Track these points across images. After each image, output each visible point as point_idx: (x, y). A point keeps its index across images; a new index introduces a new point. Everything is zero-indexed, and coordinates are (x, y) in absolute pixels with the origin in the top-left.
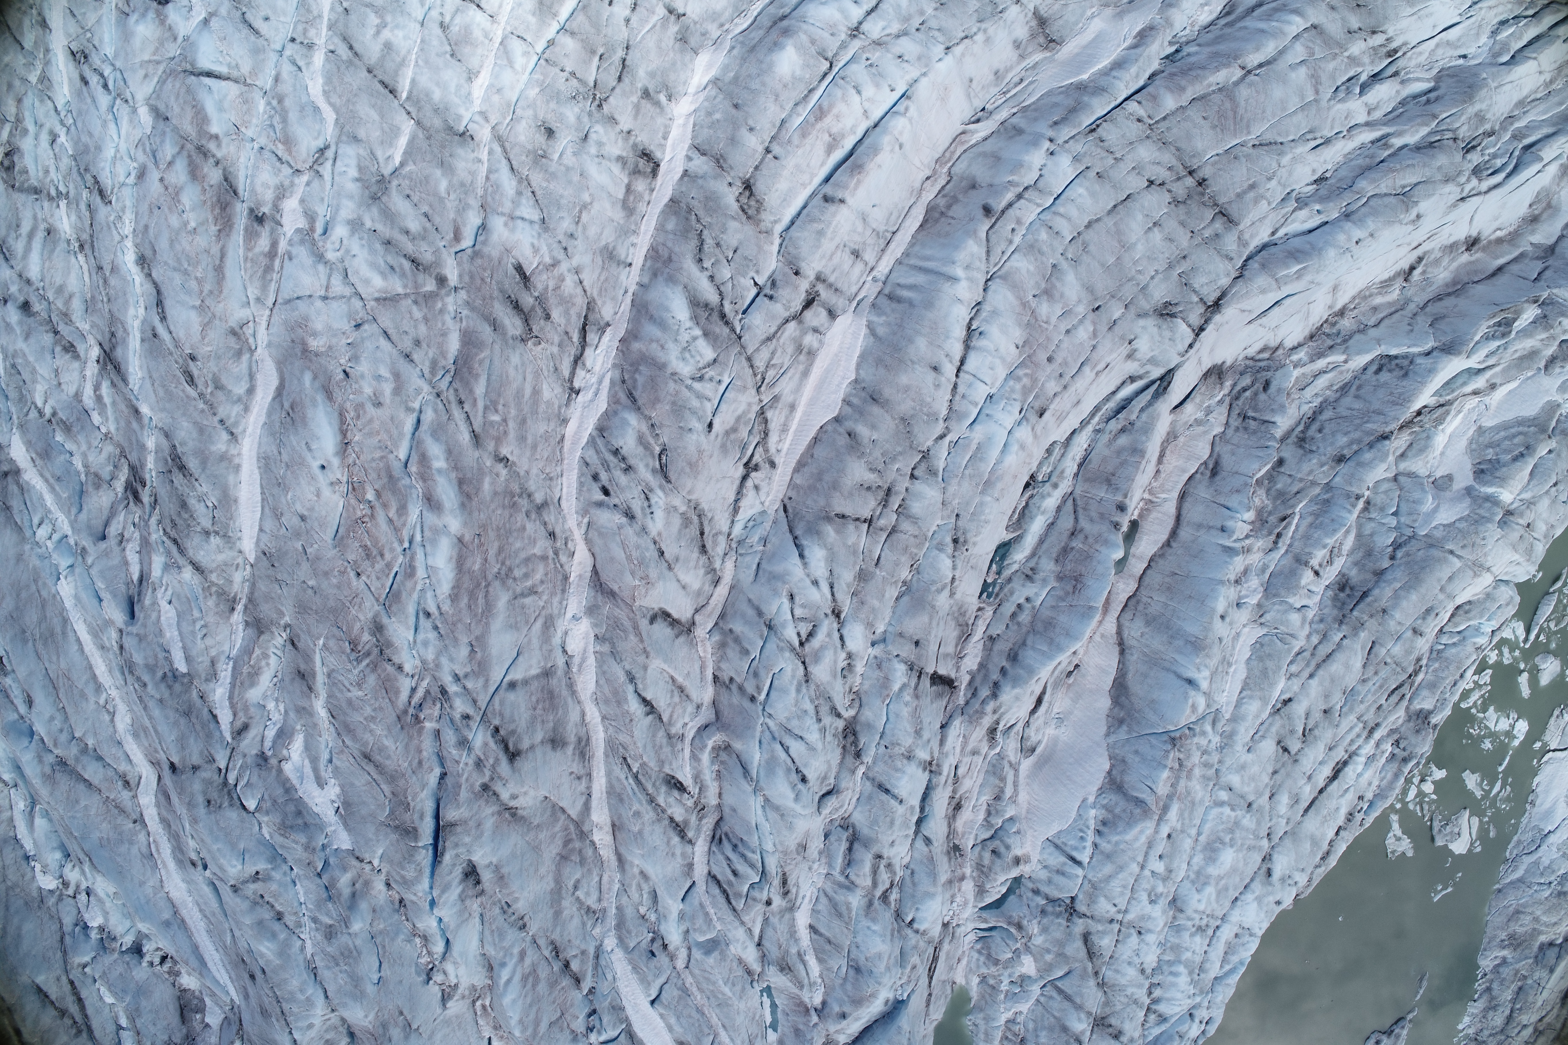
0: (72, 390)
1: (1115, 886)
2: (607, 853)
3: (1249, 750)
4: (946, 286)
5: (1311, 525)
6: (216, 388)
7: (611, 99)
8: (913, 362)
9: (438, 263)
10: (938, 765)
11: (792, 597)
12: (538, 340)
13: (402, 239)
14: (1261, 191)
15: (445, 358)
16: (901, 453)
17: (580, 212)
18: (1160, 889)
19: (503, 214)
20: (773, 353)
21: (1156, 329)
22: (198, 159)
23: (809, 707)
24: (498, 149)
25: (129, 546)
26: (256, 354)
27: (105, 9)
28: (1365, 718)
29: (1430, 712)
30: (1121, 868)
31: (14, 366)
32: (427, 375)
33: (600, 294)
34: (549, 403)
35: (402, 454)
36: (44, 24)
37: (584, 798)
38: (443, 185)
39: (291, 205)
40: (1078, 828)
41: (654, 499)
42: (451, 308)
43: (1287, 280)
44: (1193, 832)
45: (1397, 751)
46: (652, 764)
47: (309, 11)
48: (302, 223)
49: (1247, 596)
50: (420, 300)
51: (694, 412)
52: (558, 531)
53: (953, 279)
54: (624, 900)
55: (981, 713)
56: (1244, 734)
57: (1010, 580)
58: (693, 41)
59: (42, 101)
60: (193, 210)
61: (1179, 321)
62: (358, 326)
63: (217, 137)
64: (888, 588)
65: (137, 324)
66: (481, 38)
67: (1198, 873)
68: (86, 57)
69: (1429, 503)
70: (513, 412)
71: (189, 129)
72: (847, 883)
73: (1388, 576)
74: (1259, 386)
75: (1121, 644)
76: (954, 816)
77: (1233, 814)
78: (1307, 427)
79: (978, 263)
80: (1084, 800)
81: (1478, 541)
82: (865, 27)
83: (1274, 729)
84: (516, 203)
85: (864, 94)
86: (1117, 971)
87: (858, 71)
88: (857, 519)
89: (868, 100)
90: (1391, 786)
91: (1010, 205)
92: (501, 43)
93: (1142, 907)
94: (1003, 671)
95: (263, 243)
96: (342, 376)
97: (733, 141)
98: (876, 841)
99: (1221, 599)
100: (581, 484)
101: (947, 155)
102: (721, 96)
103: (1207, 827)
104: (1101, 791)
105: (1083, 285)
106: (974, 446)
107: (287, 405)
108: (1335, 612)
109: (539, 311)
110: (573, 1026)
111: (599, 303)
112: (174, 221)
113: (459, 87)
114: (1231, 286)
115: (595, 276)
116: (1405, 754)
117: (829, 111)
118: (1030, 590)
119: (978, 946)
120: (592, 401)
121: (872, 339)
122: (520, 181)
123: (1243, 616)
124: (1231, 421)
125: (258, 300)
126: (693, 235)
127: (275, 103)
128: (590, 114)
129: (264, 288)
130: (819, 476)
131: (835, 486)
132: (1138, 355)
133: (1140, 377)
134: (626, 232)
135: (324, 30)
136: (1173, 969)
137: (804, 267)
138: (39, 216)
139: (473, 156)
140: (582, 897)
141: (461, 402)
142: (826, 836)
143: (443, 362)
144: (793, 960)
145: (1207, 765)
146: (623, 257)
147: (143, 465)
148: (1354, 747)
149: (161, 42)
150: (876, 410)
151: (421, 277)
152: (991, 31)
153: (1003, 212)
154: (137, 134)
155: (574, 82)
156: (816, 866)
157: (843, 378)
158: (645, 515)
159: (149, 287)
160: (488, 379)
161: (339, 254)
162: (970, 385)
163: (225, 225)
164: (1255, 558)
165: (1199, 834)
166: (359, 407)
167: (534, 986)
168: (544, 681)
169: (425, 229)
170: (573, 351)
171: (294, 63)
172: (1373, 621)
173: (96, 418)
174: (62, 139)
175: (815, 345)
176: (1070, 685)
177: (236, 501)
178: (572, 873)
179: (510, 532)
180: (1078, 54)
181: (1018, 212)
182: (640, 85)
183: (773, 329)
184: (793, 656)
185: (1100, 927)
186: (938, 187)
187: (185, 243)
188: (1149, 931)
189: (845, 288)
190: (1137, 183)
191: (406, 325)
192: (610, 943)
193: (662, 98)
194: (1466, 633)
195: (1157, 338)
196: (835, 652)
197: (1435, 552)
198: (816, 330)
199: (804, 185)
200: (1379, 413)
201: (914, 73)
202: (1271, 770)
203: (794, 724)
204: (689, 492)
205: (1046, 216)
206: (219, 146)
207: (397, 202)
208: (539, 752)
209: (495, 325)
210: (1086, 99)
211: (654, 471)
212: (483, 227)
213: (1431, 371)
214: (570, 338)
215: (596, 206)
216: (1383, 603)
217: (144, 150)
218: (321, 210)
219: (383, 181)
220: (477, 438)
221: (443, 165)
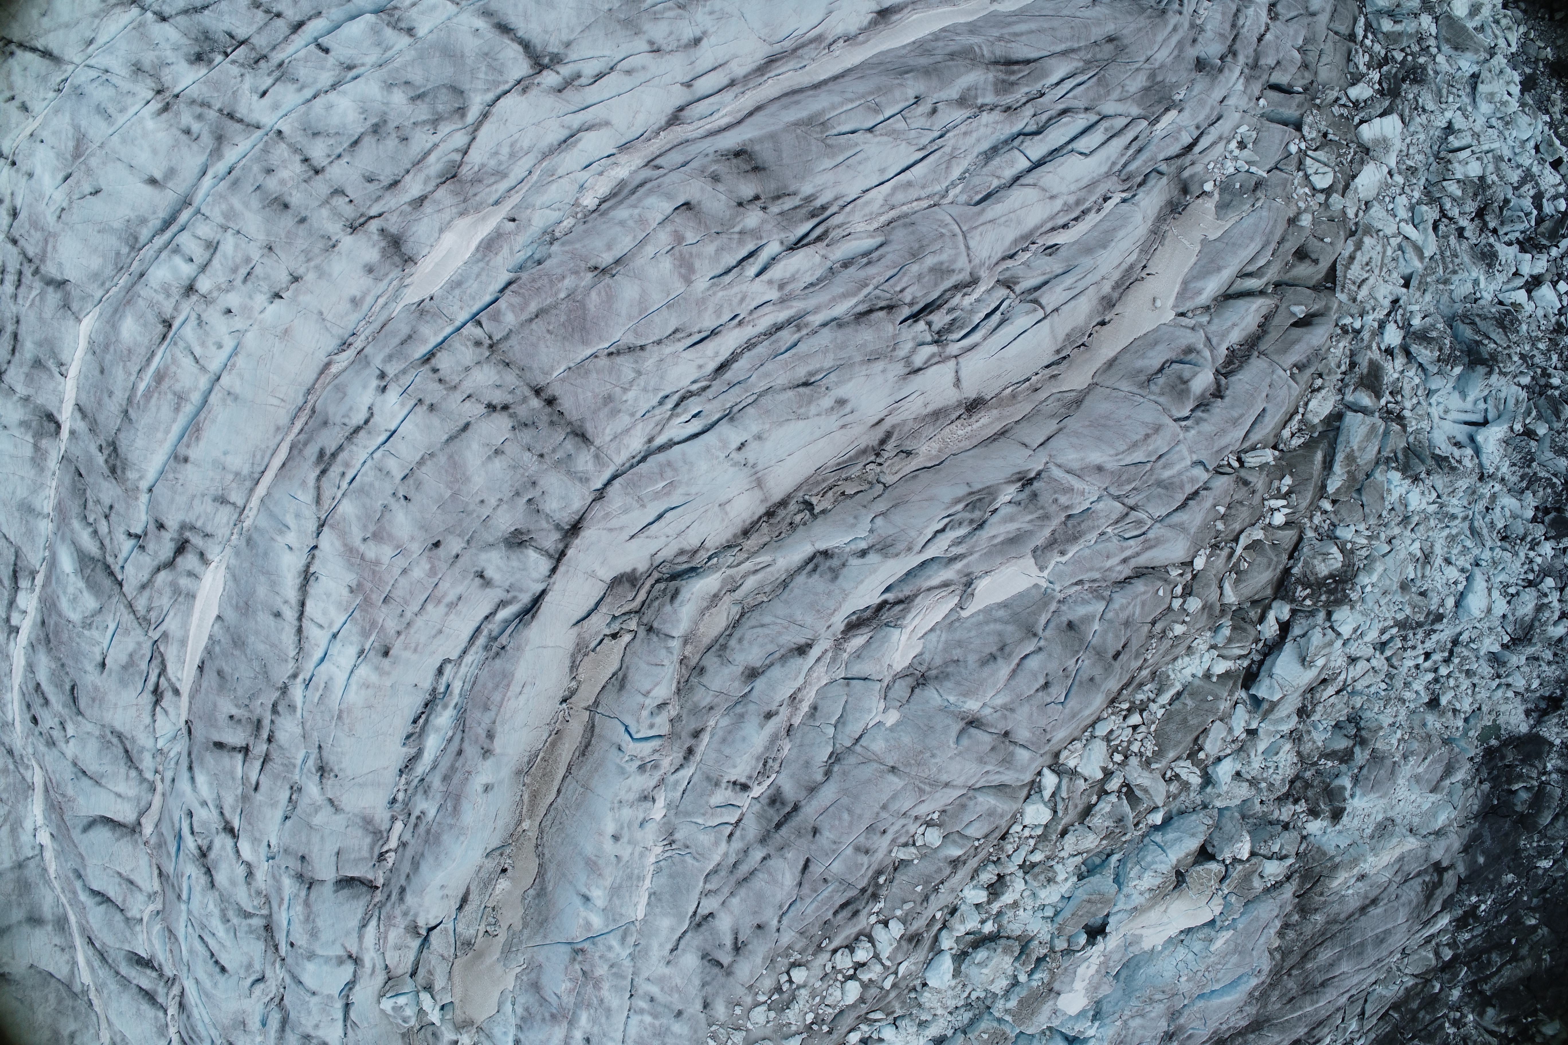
3: (668, 963)
4: (281, 536)
5: (723, 742)
7: (8, 373)
8: (258, 609)
10: (360, 959)
11: (191, 814)
14: (619, 403)
16: (261, 690)
20: (152, 600)
21: (505, 560)
23: (216, 911)
33: (24, 543)
37: (70, 966)
44: (616, 1036)
46: (114, 943)
51: (86, 655)
52: (13, 750)
53: (286, 527)
55: (392, 914)
56: (658, 949)
58: (75, 307)
61: (532, 549)
64: (269, 811)
73: (821, 793)
77: (657, 1022)
79: (306, 512)
82: (197, 285)
83: (695, 944)
88: (233, 749)
91: (340, 449)
94: (408, 876)
97: (100, 404)
98: (301, 1023)
99: (609, 820)
100: (22, 712)
102: (94, 360)
103: (633, 1032)
105: (416, 524)
106: (322, 685)
111: (24, 550)
114: (589, 509)
115: (16, 528)
131: (212, 719)
132: (497, 584)
133: (510, 603)
134: (37, 487)
137: (166, 521)
145: (617, 977)
146: (38, 510)
157: (211, 615)
162: (313, 631)
165: (625, 1038)
170: (7, 595)
172: (802, 841)
175: (193, 587)
181: (347, 456)
182: (31, 357)
183: (146, 578)
190: (475, 409)
195: (506, 569)
196: (231, 864)
198: (191, 575)
202: (699, 983)
204: (100, 720)
211: (66, 704)
216: (813, 822)
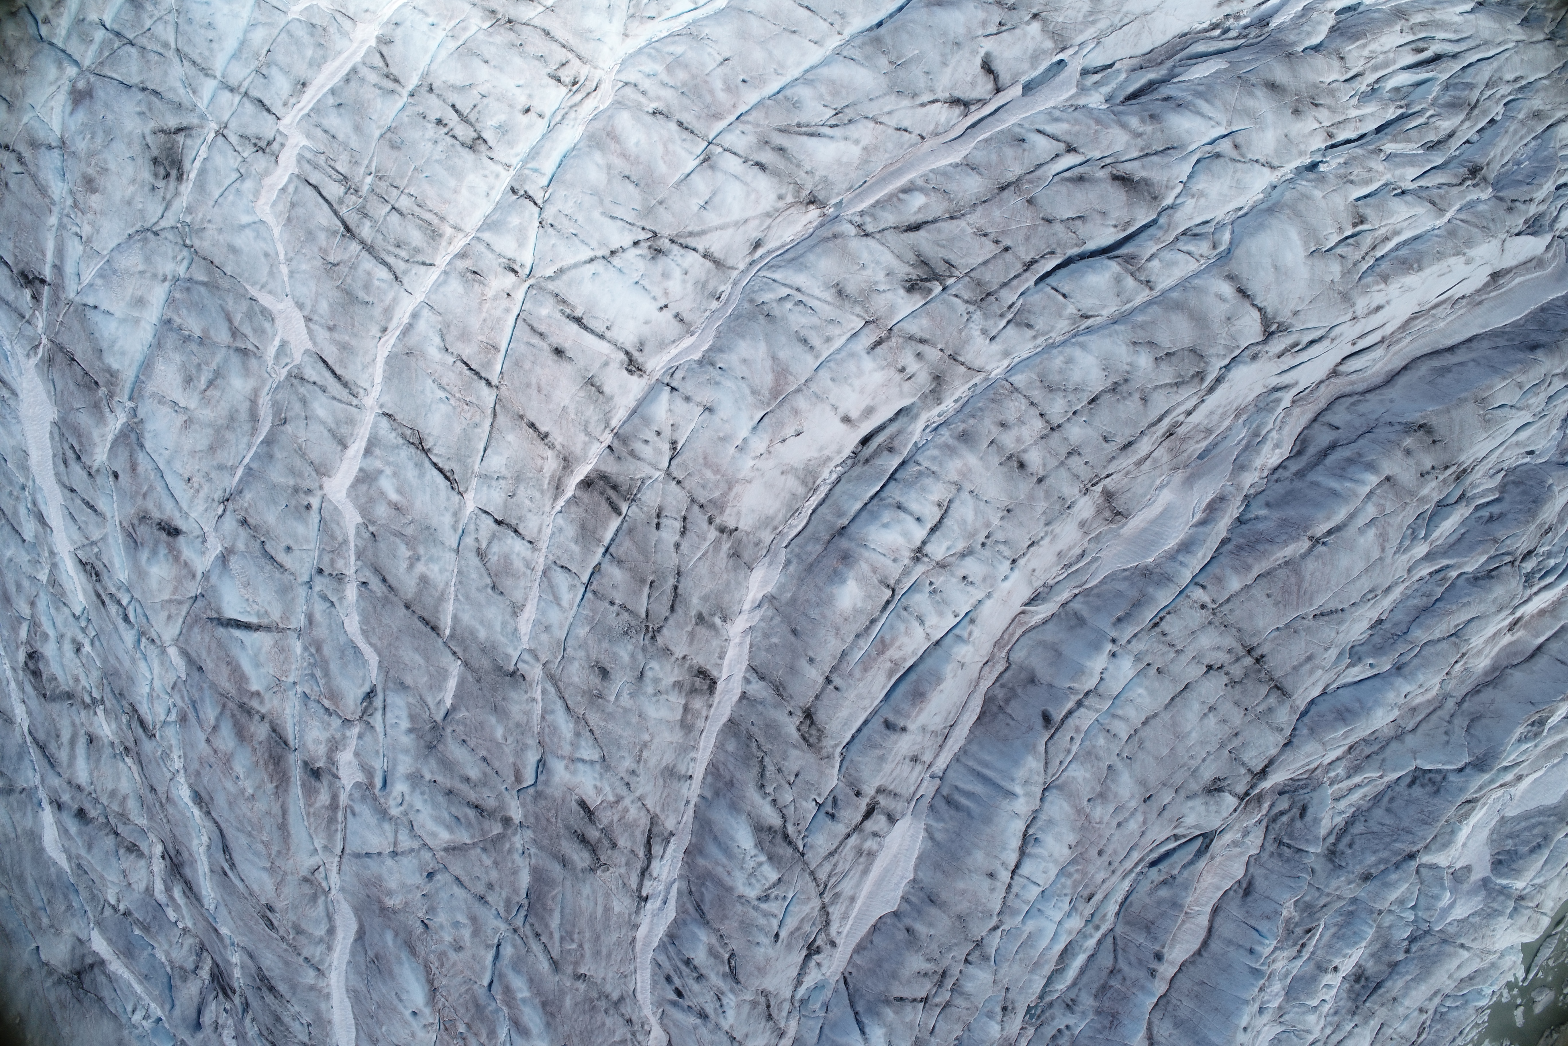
0: (142, 886)
4: (1005, 803)
5: (1333, 936)
6: (298, 933)
7: (665, 631)
8: (970, 871)
9: (502, 807)
12: (606, 867)
13: (464, 788)
14: (1317, 661)
15: (518, 894)
17: (641, 751)
19: (563, 757)
20: (835, 865)
21: (1203, 804)
22: (243, 718)
24: (552, 690)
25: (225, 1033)
26: (331, 896)
27: (109, 528)
31: (79, 866)
32: (502, 914)
33: (663, 810)
34: (620, 914)
35: (486, 983)
36: (41, 518)
38: (499, 732)
39: (345, 757)
41: (725, 1001)
42: (518, 846)
43: (1335, 741)
47: (333, 537)
48: (360, 777)
49: (1269, 1002)
50: (489, 846)
51: (760, 929)
52: (634, 1018)
53: (1012, 795)
57: (1051, 1005)
58: (746, 556)
59: (57, 609)
60: (247, 777)
61: (1227, 794)
62: (430, 875)
63: (258, 694)
65: (202, 849)
66: (523, 569)
68: (97, 575)
69: (1446, 898)
70: (587, 935)
71: (226, 685)
73: (1401, 969)
74: (1295, 812)
75: (1151, 1039)
78: (1338, 839)
79: (1036, 778)
81: (1488, 933)
82: (928, 549)
84: (575, 745)
85: (927, 624)
87: (921, 601)
88: (915, 1000)
89: (931, 627)
91: (1070, 713)
92: (545, 572)
95: (324, 798)
96: (421, 929)
97: (792, 669)
100: (654, 983)
101: (1006, 637)
102: (778, 619)
106: (1025, 936)
107: (371, 954)
108: (1350, 1004)
109: (606, 843)
111: (662, 818)
112: (229, 785)
113: (504, 624)
114: (1279, 754)
117: (891, 645)
118: (1070, 1020)
120: (661, 909)
121: (930, 843)
122: (577, 720)
124: (1267, 845)
125: (325, 847)
126: (754, 763)
127: (313, 651)
128: (644, 649)
129: (330, 837)
130: (879, 962)
131: (894, 976)
134: (686, 749)
135: (353, 558)
137: (865, 788)
138: (77, 722)
139: (526, 696)
141: (538, 935)
143: (517, 899)
146: (683, 772)
147: (230, 976)
149: (179, 581)
150: (933, 911)
151: (486, 824)
152: (1058, 530)
153: (1063, 721)
154: (171, 678)
155: (625, 615)
157: (902, 878)
158: (717, 1015)
159: (210, 825)
160: (562, 912)
161: (402, 809)
162: (1024, 887)
163: (282, 781)
164: (1279, 967)
166: (442, 956)
169: (485, 774)
170: (639, 865)
171: (325, 598)
172: (1383, 1008)
173: (172, 915)
174: (87, 648)
175: (875, 847)
177: (330, 1022)
179: (592, 1031)
180: (1144, 530)
181: (1077, 722)
182: (693, 613)
183: (835, 846)
186: (996, 674)
187: (244, 808)
189: (904, 792)
190: (1196, 671)
191: (477, 871)
193: (717, 621)
194: (1469, 996)
195: (1204, 813)
197: (1447, 947)
198: (875, 834)
200: (1408, 831)
201: (979, 595)
205: (1103, 720)
206: (262, 702)
207: (456, 751)
209: (564, 862)
210: (1151, 590)
211: (724, 975)
212: (541, 763)
213: (1461, 790)
214: (636, 856)
215: (656, 741)
216: (1394, 993)
217: (182, 698)
218: (379, 765)
219: (435, 727)
220: (555, 965)
221: (497, 710)
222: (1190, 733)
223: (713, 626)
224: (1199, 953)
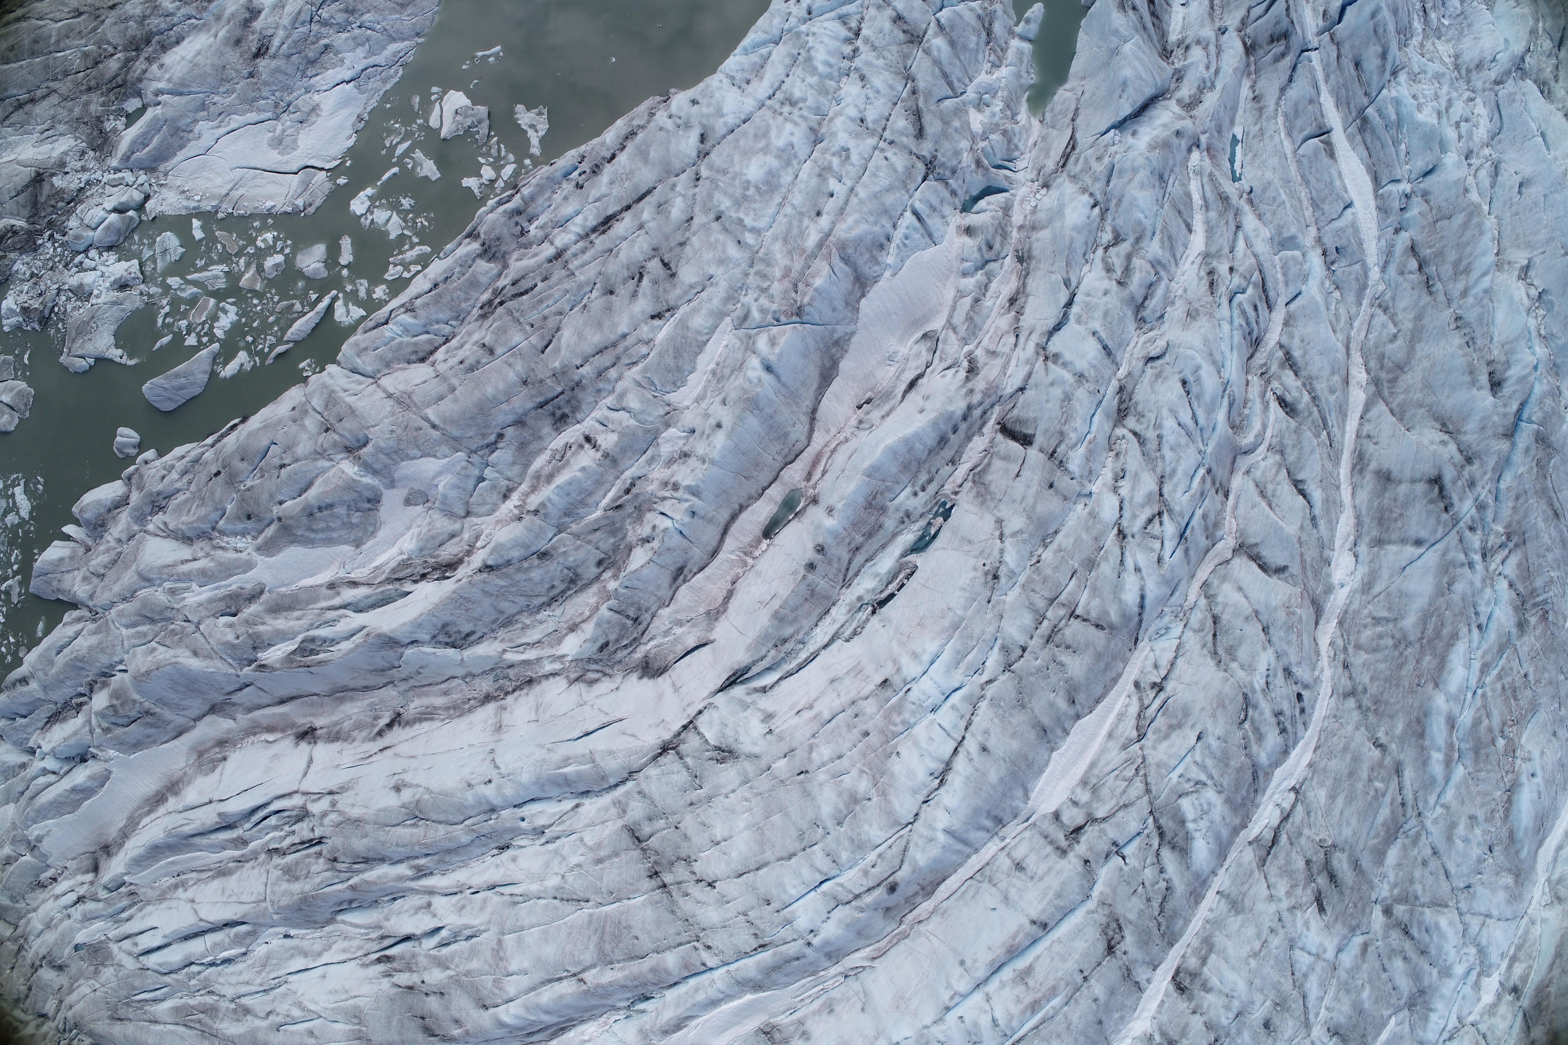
1: (884, 179)
2: (1357, 358)
3: (711, 278)
4: (957, 825)
5: (590, 494)
9: (1387, 928)
10: (1038, 354)
11: (1159, 560)
12: (1321, 844)
13: (1411, 954)
15: (1404, 845)
16: (1031, 674)
17: (1260, 951)
18: (835, 161)
19: (1324, 960)
21: (742, 739)
23: (1166, 451)
24: (1311, 1017)
26: (1547, 878)
28: (564, 273)
29: (480, 256)
30: (876, 196)
32: (1424, 834)
33: (1251, 873)
34: (1322, 785)
35: (1460, 769)
37: (1368, 417)
38: (1365, 994)
39: (1488, 999)
40: (906, 248)
41: (1263, 682)
43: (580, 759)
44: (788, 209)
45: (525, 224)
46: (1309, 434)
48: (1485, 982)
49: (680, 438)
50: (1412, 899)
51: (1213, 755)
52: (1341, 669)
53: (948, 832)
54: (1353, 311)
55: (986, 394)
56: (715, 296)
57: (921, 516)
62: (1468, 888)
64: (1070, 547)
67: (788, 164)
69: (443, 483)
70: (1360, 786)
72: (1159, 268)
73: (511, 418)
74: (611, 647)
75: (813, 419)
76: (1018, 292)
77: (741, 215)
78: (562, 593)
79: (921, 842)
80: (894, 275)
81: (399, 432)
83: (678, 291)
84: (1311, 968)
85: (989, 1018)
86: (892, 88)
88: (1085, 620)
89: (985, 1012)
90: (541, 189)
93: (859, 148)
94: (955, 431)
95: (1518, 970)
96: (1495, 849)
98: (1122, 301)
99: (719, 446)
101: (896, 942)
103: (771, 210)
104: (876, 280)
105: (813, 799)
106: (962, 666)
107: (1541, 830)
108: (581, 396)
109: (1315, 870)
110: (1425, 207)
111: (1254, 865)
114: (646, 765)
115: (1254, 890)
116: (516, 219)
117: (1024, 1006)
118: (910, 503)
119: (1016, 154)
120: (1285, 779)
121: (1029, 786)
122: (1301, 986)
123: (689, 418)
124: (648, 619)
125: (1533, 924)
126: (1168, 913)
128: (1228, 1035)
129: (1526, 932)
130: (1108, 667)
131: (1099, 656)
132: (760, 716)
133: (756, 690)
134: (1215, 923)
136: (828, 70)
137: (1079, 866)
139: (1333, 1015)
140: (1391, 325)
141: (1403, 804)
142: (1162, 316)
143: (1407, 841)
144: (1216, 205)
145: (764, 276)
146: (1223, 901)
148: (581, 244)
150: (1046, 721)
151: (1406, 919)
153: (878, 886)
156: (1180, 292)
157: (1062, 755)
158: (1274, 670)
160: (1375, 819)
161: (1465, 950)
164: (658, 473)
165: (781, 205)
166: (1489, 819)
167: (1459, 261)
168: (1385, 536)
169: (1389, 958)
172: (541, 376)
175: (1079, 790)
176: (871, 390)
178: (1396, 350)
179: (1387, 680)
180: (749, 1018)
181: (865, 882)
183: (1120, 814)
184: (1172, 505)
185: (904, 139)
186: (915, 913)
188: (852, 120)
189: (1037, 837)
190: (727, 888)
191: (1429, 880)
192: (1375, 274)
193: (1157, 1039)
194: (421, 330)
195: (739, 730)
196: (1132, 498)
197: (456, 432)
198: (1075, 803)
199: (1059, 941)
200: (486, 593)
201: (935, 1030)
202: (688, 248)
203: (1184, 440)
204: (1227, 680)
205: (834, 873)
207: (1405, 985)
208: (1407, 474)
209: (1356, 865)
210: (758, 976)
211: (1255, 707)
212: (1340, 950)
214: (1289, 838)
215: (1243, 953)
216: (525, 391)
218: (1467, 990)
219: (1411, 1005)
220: (1398, 770)
221: (1359, 1010)
222: (745, 828)
223: (1163, 1034)
224: (742, 508)
